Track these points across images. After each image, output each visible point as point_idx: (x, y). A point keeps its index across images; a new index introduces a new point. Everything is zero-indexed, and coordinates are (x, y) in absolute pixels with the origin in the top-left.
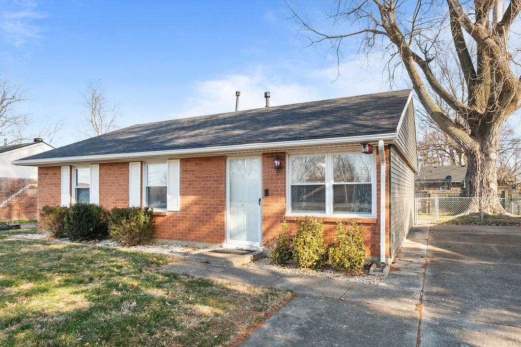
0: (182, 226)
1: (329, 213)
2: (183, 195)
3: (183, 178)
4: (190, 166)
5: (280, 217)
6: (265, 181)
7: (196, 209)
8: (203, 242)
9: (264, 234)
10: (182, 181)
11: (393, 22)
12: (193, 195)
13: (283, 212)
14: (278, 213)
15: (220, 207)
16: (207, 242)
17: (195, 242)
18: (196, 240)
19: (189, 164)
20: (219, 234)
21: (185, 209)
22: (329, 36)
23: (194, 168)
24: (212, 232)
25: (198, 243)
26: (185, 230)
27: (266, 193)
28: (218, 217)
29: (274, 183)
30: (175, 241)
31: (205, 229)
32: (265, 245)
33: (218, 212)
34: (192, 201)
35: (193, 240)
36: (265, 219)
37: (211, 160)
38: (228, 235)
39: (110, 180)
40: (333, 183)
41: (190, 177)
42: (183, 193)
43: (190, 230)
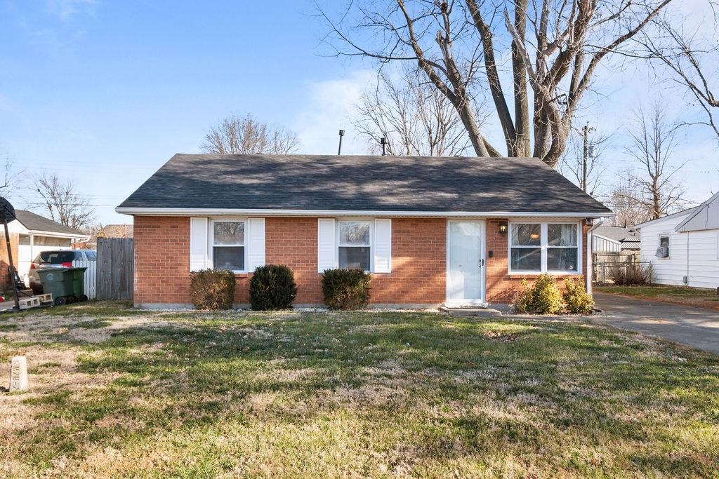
0: (392, 288)
1: (544, 270)
2: (396, 256)
3: (396, 238)
4: (403, 226)
5: (503, 276)
6: (488, 244)
7: (411, 270)
8: (420, 303)
9: (487, 291)
10: (394, 242)
11: (450, 57)
12: (408, 256)
13: (506, 271)
14: (501, 272)
15: (441, 268)
16: (424, 302)
17: (411, 304)
18: (412, 302)
19: (402, 224)
20: (441, 295)
21: (396, 271)
22: (368, 53)
23: (410, 228)
24: (431, 292)
25: (414, 305)
26: (398, 292)
27: (490, 255)
28: (438, 279)
29: (498, 246)
30: (386, 305)
31: (422, 291)
32: (488, 301)
33: (439, 272)
34: (407, 262)
35: (407, 302)
36: (487, 278)
37: (430, 222)
38: (448, 295)
39: (284, 238)
40: (547, 247)
41: (404, 237)
42: (395, 254)
43: (404, 292)
